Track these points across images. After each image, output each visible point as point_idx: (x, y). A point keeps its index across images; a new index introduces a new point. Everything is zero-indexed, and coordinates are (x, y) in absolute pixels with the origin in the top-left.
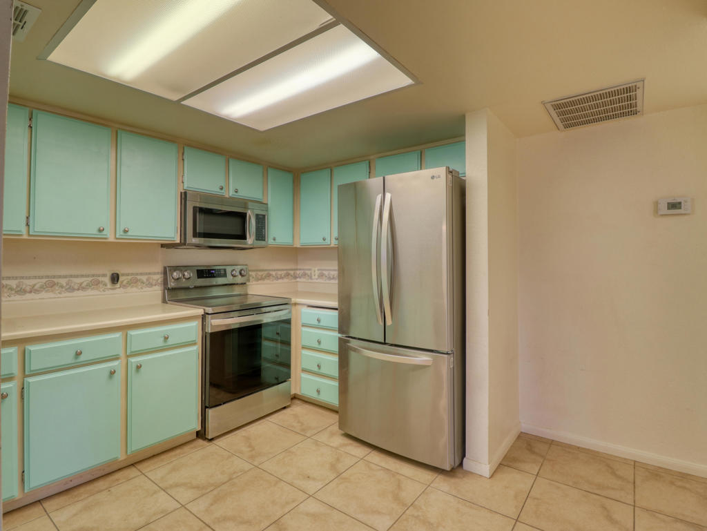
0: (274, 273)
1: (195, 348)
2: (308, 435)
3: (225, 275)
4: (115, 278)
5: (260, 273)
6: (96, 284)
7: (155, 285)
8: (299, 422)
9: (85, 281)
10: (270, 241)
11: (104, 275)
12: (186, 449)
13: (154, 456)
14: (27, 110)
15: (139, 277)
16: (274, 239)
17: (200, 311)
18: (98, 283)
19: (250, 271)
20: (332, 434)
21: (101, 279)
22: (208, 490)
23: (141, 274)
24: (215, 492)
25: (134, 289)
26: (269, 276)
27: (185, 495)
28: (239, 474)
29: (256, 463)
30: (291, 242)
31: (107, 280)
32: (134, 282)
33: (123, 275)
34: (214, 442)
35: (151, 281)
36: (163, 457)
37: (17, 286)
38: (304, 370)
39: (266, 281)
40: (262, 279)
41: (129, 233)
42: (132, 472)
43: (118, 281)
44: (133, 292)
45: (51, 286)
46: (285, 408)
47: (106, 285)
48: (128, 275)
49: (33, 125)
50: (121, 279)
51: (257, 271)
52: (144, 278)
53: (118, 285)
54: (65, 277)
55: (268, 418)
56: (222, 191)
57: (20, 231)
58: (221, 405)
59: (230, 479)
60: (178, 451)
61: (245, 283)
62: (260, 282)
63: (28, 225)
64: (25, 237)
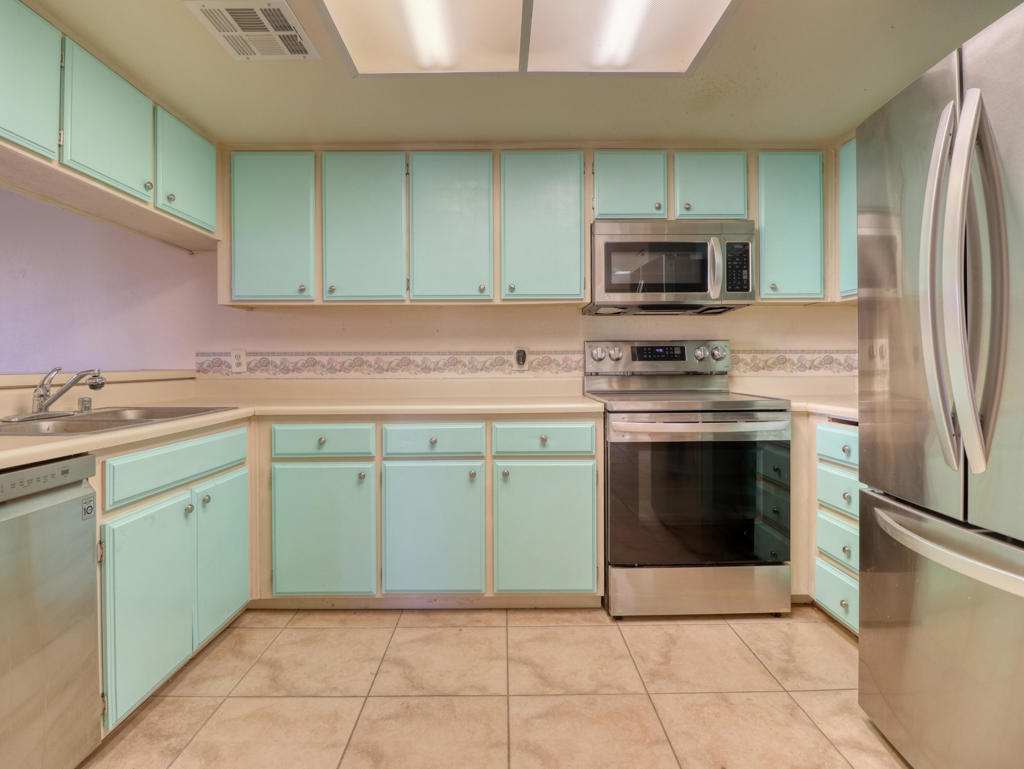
0: (795, 358)
1: (590, 463)
2: (788, 685)
3: (682, 357)
4: (521, 357)
5: (763, 357)
6: (500, 364)
7: (575, 369)
8: (788, 652)
9: (488, 359)
10: (765, 292)
11: (510, 353)
12: (578, 617)
13: (536, 609)
14: (402, 156)
15: (553, 357)
16: (774, 288)
17: (597, 406)
18: (504, 362)
19: (739, 352)
20: (844, 709)
21: (506, 357)
22: (554, 692)
23: (556, 353)
24: (559, 700)
25: (548, 374)
26: (782, 362)
27: (523, 680)
28: (612, 692)
29: (651, 688)
30: (818, 291)
31: (513, 359)
32: (546, 364)
33: (532, 353)
34: (620, 624)
35: (569, 362)
36: (545, 615)
37: (423, 363)
38: (823, 553)
39: (776, 372)
40: (767, 367)
41: (517, 291)
42: (498, 619)
43: (524, 362)
44: (547, 376)
45: (454, 364)
46: (777, 615)
47: (512, 366)
48: (538, 353)
49: (410, 172)
50: (529, 358)
51: (756, 351)
52: (560, 358)
53: (526, 366)
54: (467, 353)
55: (733, 623)
56: (661, 212)
57: (400, 296)
58: (633, 566)
59: (595, 693)
60: (566, 615)
61: (726, 373)
62: (761, 372)
63: (408, 288)
64: (408, 303)
